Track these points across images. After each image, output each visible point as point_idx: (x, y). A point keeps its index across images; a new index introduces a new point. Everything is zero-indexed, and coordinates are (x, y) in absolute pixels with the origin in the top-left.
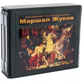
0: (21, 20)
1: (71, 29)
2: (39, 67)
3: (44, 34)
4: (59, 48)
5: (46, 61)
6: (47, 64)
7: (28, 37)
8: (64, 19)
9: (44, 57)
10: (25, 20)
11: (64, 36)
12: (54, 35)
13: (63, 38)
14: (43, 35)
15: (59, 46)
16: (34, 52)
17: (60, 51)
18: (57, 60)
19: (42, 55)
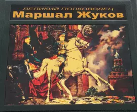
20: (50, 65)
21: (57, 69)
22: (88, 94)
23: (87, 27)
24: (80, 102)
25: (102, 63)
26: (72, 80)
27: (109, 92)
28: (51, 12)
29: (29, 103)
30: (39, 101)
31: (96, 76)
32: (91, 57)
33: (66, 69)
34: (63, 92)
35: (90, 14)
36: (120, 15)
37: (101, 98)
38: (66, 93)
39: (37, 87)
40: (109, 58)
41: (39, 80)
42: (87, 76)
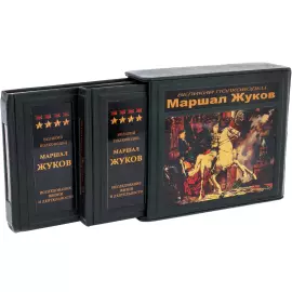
0: (169, 101)
1: (270, 119)
2: (203, 197)
3: (216, 129)
4: (245, 158)
5: (218, 186)
6: (220, 192)
7: (183, 136)
8: (255, 97)
9: (214, 177)
10: (177, 101)
11: (255, 133)
12: (234, 130)
13: (252, 137)
14: (212, 131)
15: (244, 153)
16: (193, 167)
17: (246, 163)
18: (240, 184)
19: (209, 173)
20: (204, 161)
21: (209, 165)
22: (235, 187)
23: (240, 112)
24: (228, 195)
25: (250, 153)
26: (222, 175)
27: (253, 182)
28: (206, 97)
29: (184, 202)
30: (193, 199)
31: (243, 167)
32: (241, 149)
33: (218, 163)
34: (214, 187)
35: (244, 97)
36: (272, 95)
37: (245, 189)
38: (217, 188)
39: (192, 186)
40: (256, 147)
41: (193, 178)
42: (235, 168)
